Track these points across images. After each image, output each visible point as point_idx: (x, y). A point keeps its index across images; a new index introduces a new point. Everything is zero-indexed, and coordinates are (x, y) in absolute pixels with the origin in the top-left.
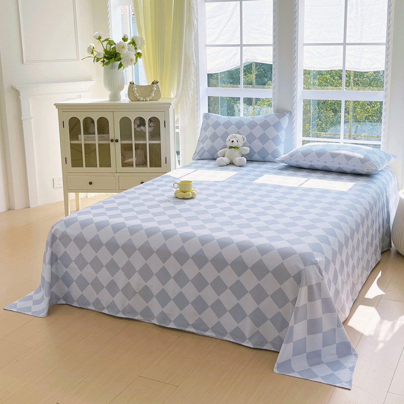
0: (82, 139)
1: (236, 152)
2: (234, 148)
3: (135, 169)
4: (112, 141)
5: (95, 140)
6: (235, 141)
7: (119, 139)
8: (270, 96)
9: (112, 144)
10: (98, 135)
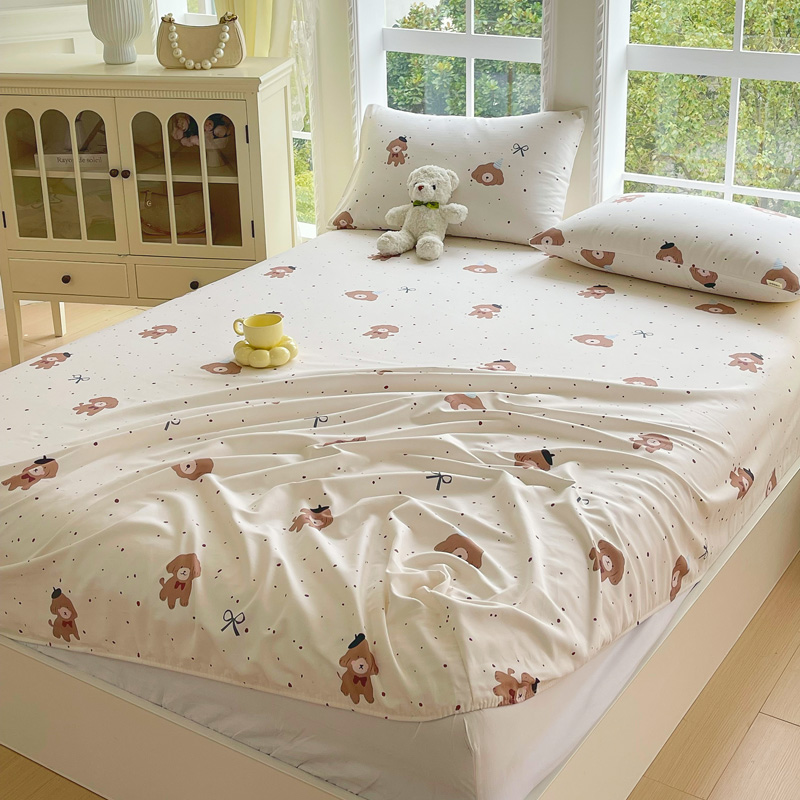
0: (44, 166)
2: (426, 205)
3: (174, 247)
4: (114, 173)
5: (72, 169)
6: (429, 185)
7: (134, 170)
8: (537, 58)
9: (116, 182)
10: (85, 156)
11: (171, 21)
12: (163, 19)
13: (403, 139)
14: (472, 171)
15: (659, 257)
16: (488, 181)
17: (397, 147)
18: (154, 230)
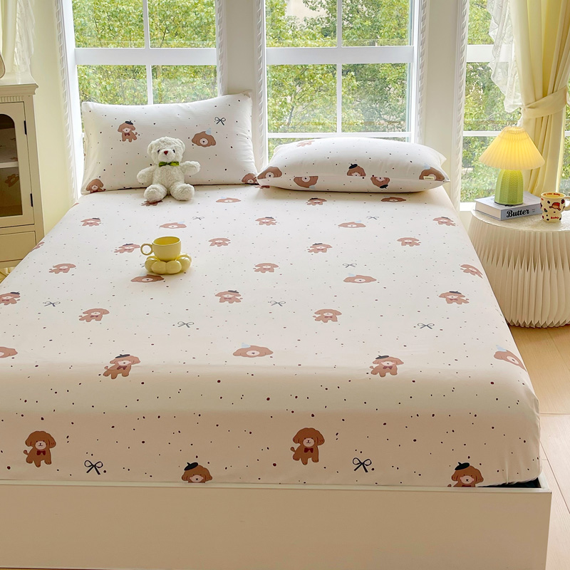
1: (175, 171)
2: (170, 164)
6: (170, 150)
8: (212, 62)
13: (130, 123)
14: (192, 138)
15: (349, 174)
16: (205, 144)
17: (127, 129)
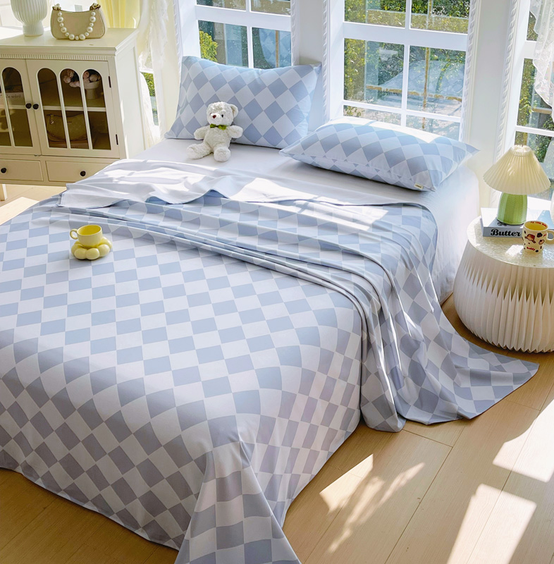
1: (221, 134)
3: (69, 150)
4: (29, 106)
5: (2, 103)
6: (218, 115)
7: (40, 104)
9: (30, 112)
10: (10, 94)
11: (58, 9)
12: (53, 8)
18: (56, 140)
